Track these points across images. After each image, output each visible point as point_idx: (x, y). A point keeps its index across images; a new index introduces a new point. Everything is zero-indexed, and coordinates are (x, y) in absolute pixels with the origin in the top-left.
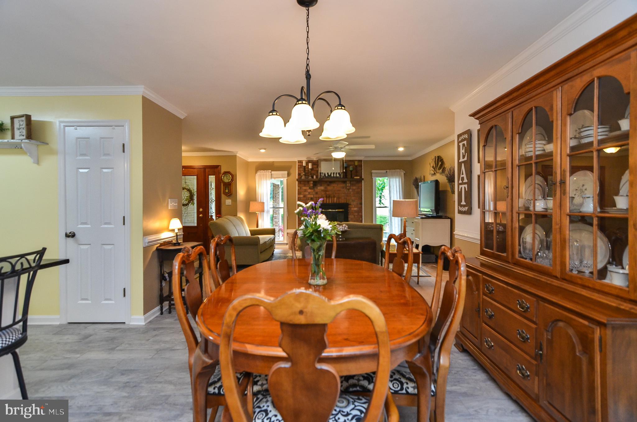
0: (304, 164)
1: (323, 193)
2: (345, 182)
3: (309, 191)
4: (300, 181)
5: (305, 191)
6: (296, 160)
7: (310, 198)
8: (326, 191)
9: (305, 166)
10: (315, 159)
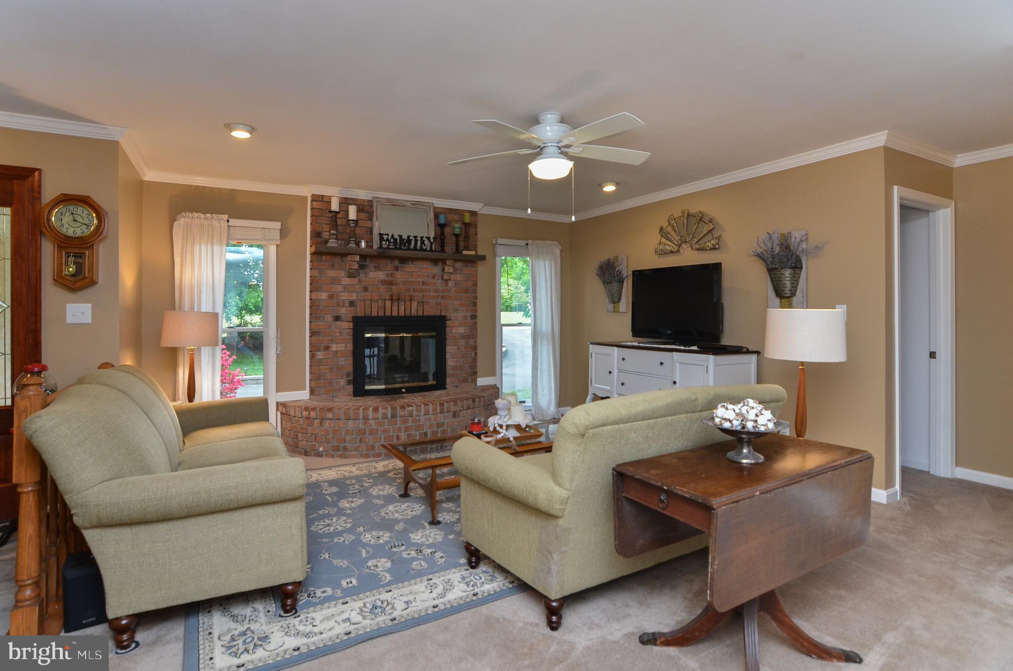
0: (335, 207)
1: (383, 288)
2: (437, 262)
3: (346, 281)
4: (323, 252)
5: (336, 281)
6: (307, 191)
7: (347, 302)
8: (391, 283)
9: (337, 213)
10: (363, 195)
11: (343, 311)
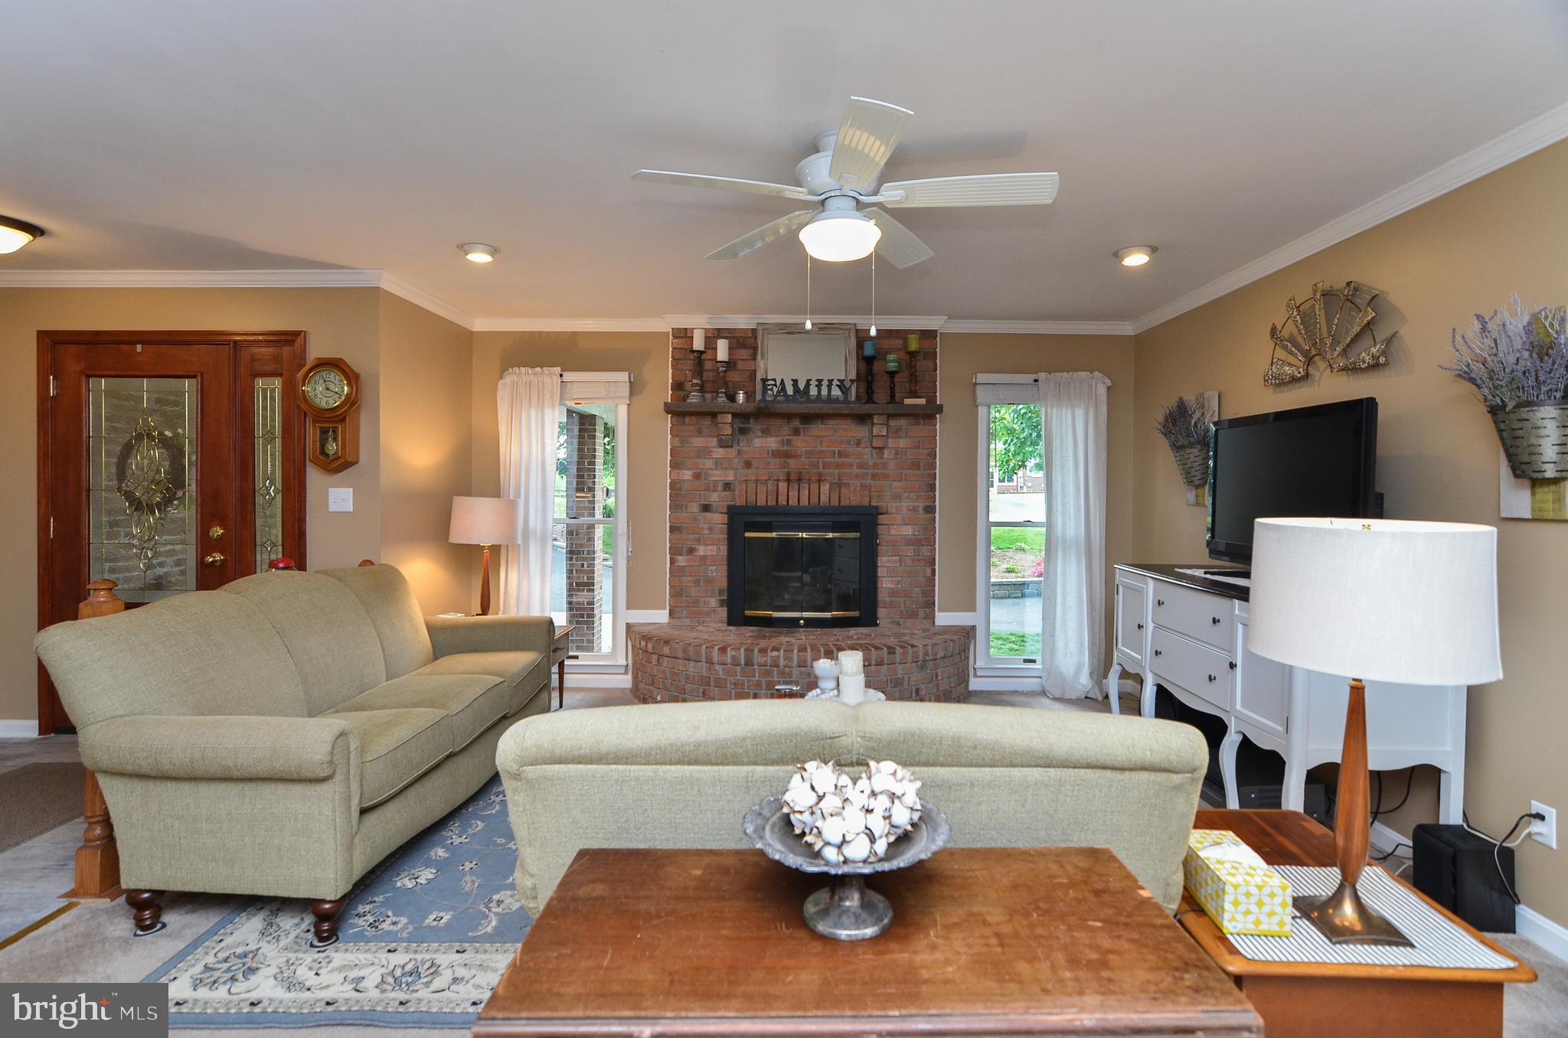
0: (698, 344)
1: (774, 463)
2: (863, 419)
3: (719, 453)
4: (678, 411)
5: (704, 453)
6: (664, 324)
7: (720, 484)
8: (787, 455)
9: (701, 353)
10: (742, 322)
11: (714, 498)
